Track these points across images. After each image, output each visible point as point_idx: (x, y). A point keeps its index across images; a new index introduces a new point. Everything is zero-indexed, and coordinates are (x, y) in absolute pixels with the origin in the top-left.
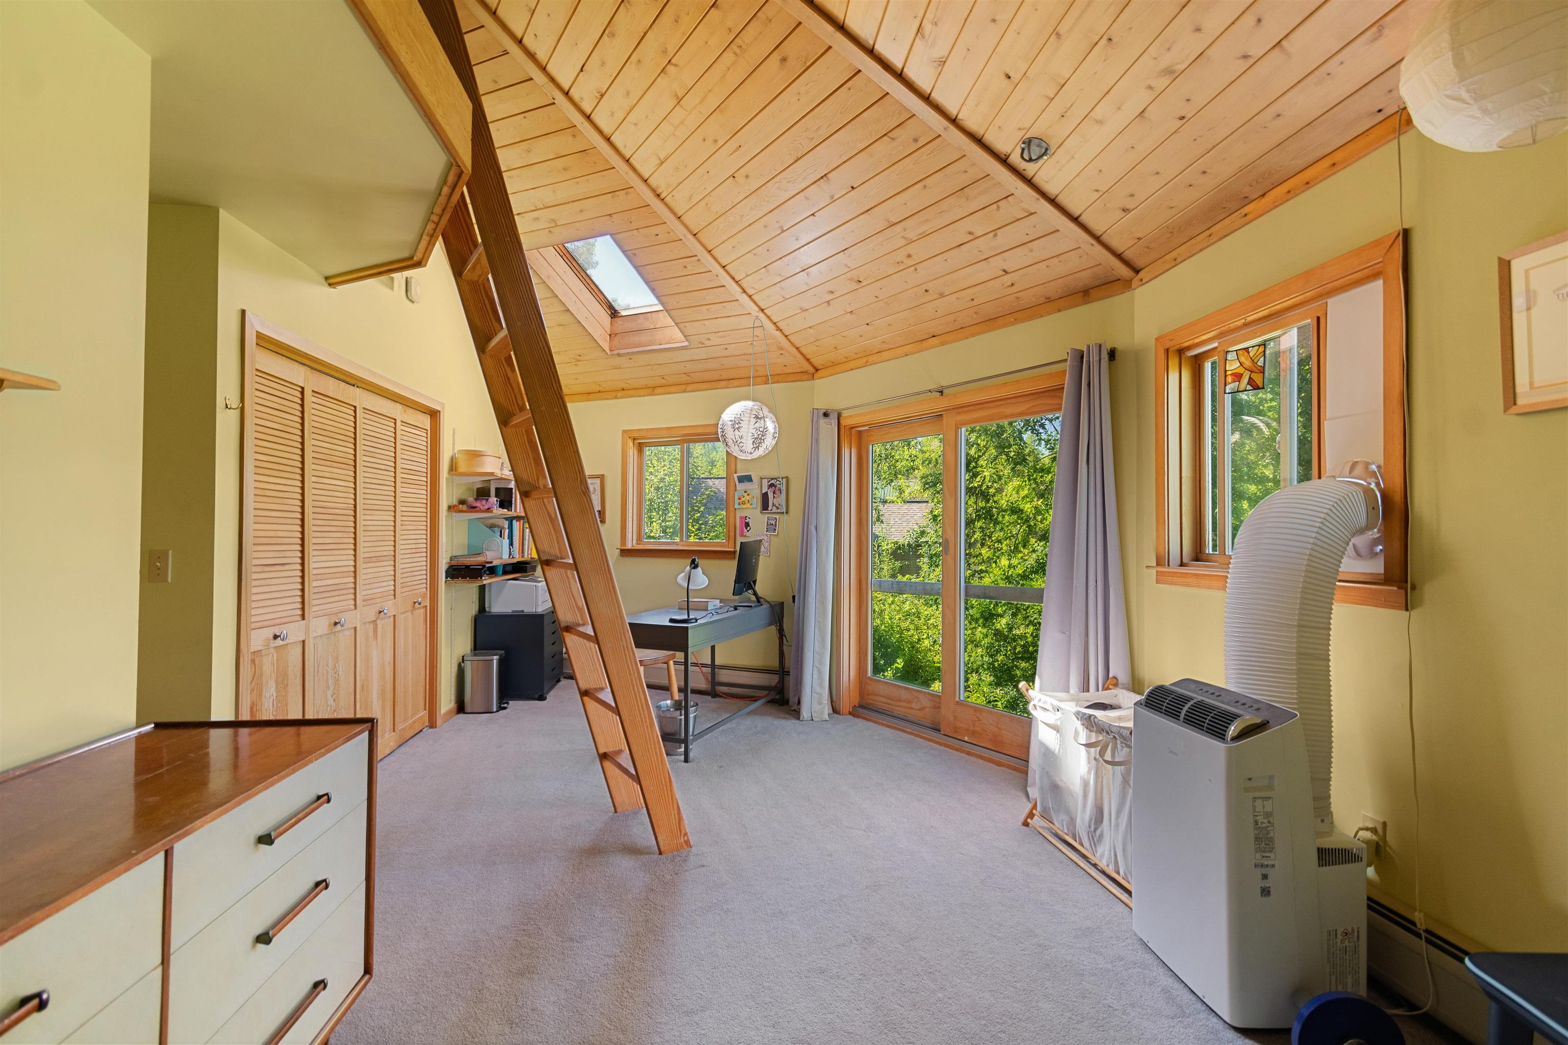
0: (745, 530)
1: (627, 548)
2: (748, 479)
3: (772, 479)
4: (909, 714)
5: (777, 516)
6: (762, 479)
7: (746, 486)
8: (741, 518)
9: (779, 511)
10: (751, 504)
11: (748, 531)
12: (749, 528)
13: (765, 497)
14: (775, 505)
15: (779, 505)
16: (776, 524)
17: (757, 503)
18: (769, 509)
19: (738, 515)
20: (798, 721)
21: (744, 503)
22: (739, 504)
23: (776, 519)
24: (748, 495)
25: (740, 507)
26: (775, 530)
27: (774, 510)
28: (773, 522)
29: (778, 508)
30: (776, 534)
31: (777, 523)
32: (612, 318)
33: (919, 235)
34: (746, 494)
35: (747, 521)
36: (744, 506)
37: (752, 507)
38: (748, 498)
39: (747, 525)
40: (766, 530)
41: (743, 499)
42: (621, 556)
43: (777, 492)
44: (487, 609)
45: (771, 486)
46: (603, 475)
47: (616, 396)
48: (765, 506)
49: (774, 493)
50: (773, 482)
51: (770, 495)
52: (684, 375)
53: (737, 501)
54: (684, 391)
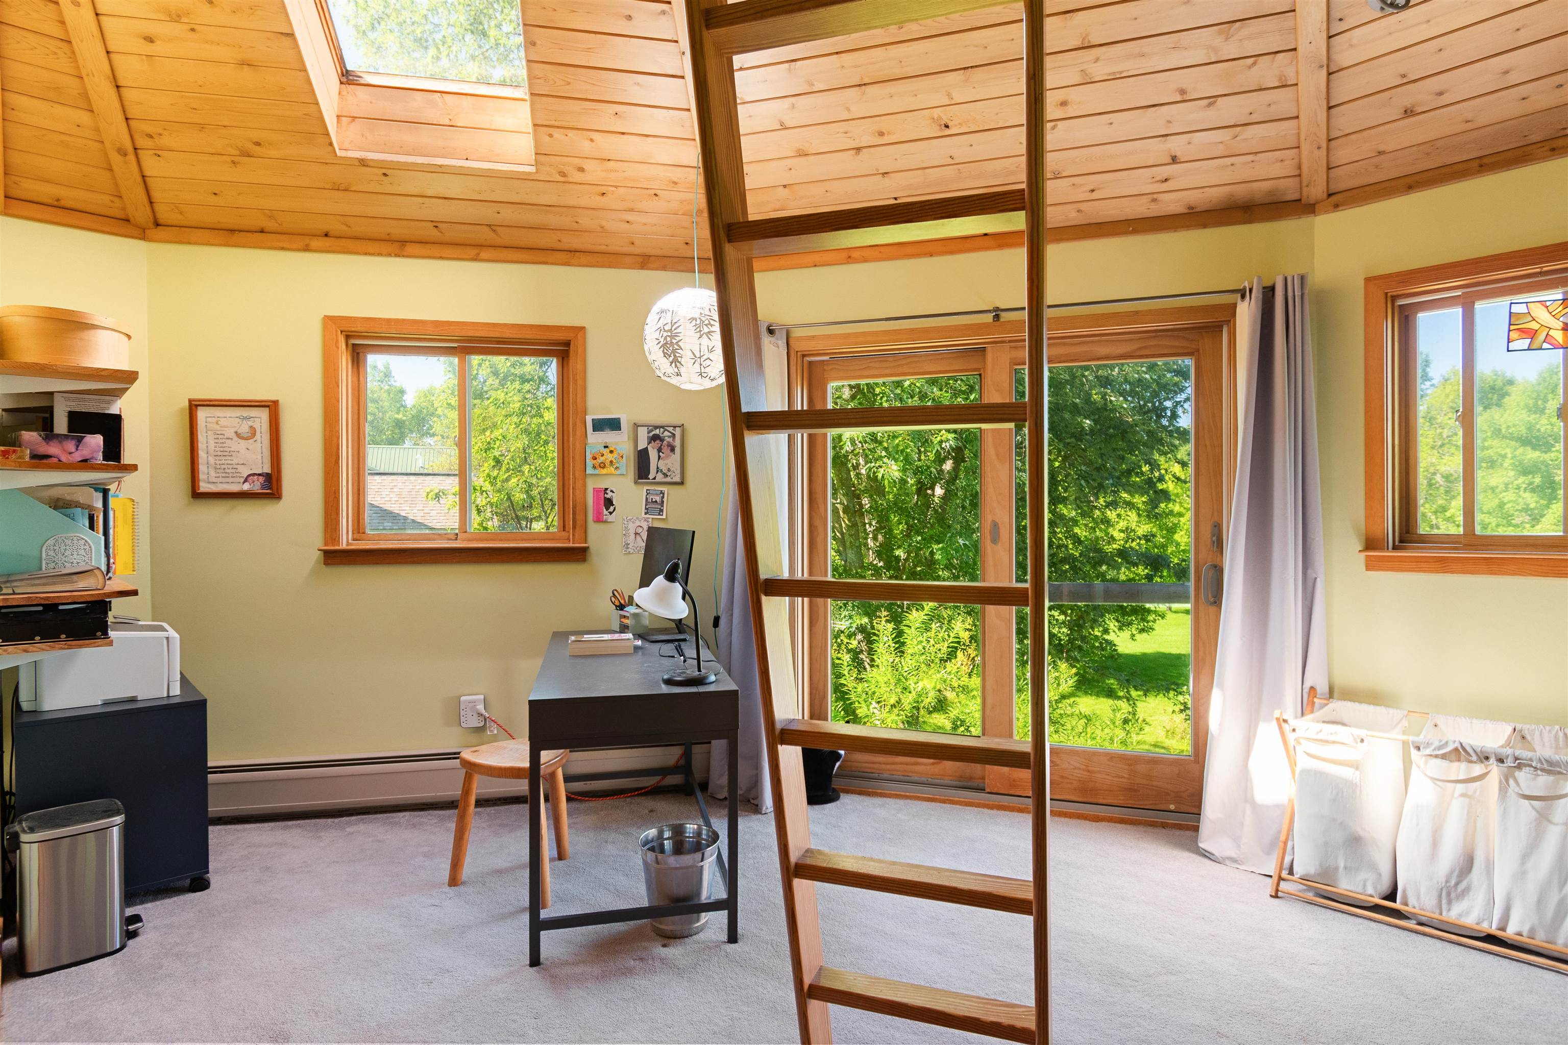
0: (605, 512)
1: (340, 547)
2: (614, 425)
3: (656, 427)
4: (912, 773)
5: (665, 489)
6: (636, 426)
7: (608, 436)
8: (596, 491)
9: (668, 479)
10: (617, 468)
11: (611, 513)
12: (612, 509)
13: (642, 458)
14: (661, 471)
15: (669, 470)
16: (663, 502)
17: (629, 467)
18: (651, 476)
19: (592, 485)
20: (760, 816)
21: (603, 466)
22: (594, 467)
23: (662, 493)
24: (611, 452)
25: (597, 472)
26: (662, 511)
27: (660, 477)
28: (658, 499)
29: (666, 475)
30: (664, 517)
31: (665, 500)
32: (341, 83)
33: (1109, 74)
34: (607, 450)
35: (608, 496)
36: (604, 471)
37: (617, 472)
38: (610, 457)
39: (609, 503)
40: (644, 510)
41: (602, 459)
42: (326, 563)
43: (666, 449)
44: (25, 706)
45: (654, 438)
46: (276, 403)
47: (307, 245)
48: (642, 469)
49: (660, 450)
50: (657, 432)
51: (653, 454)
52: (486, 229)
53: (590, 462)
54: (475, 259)
